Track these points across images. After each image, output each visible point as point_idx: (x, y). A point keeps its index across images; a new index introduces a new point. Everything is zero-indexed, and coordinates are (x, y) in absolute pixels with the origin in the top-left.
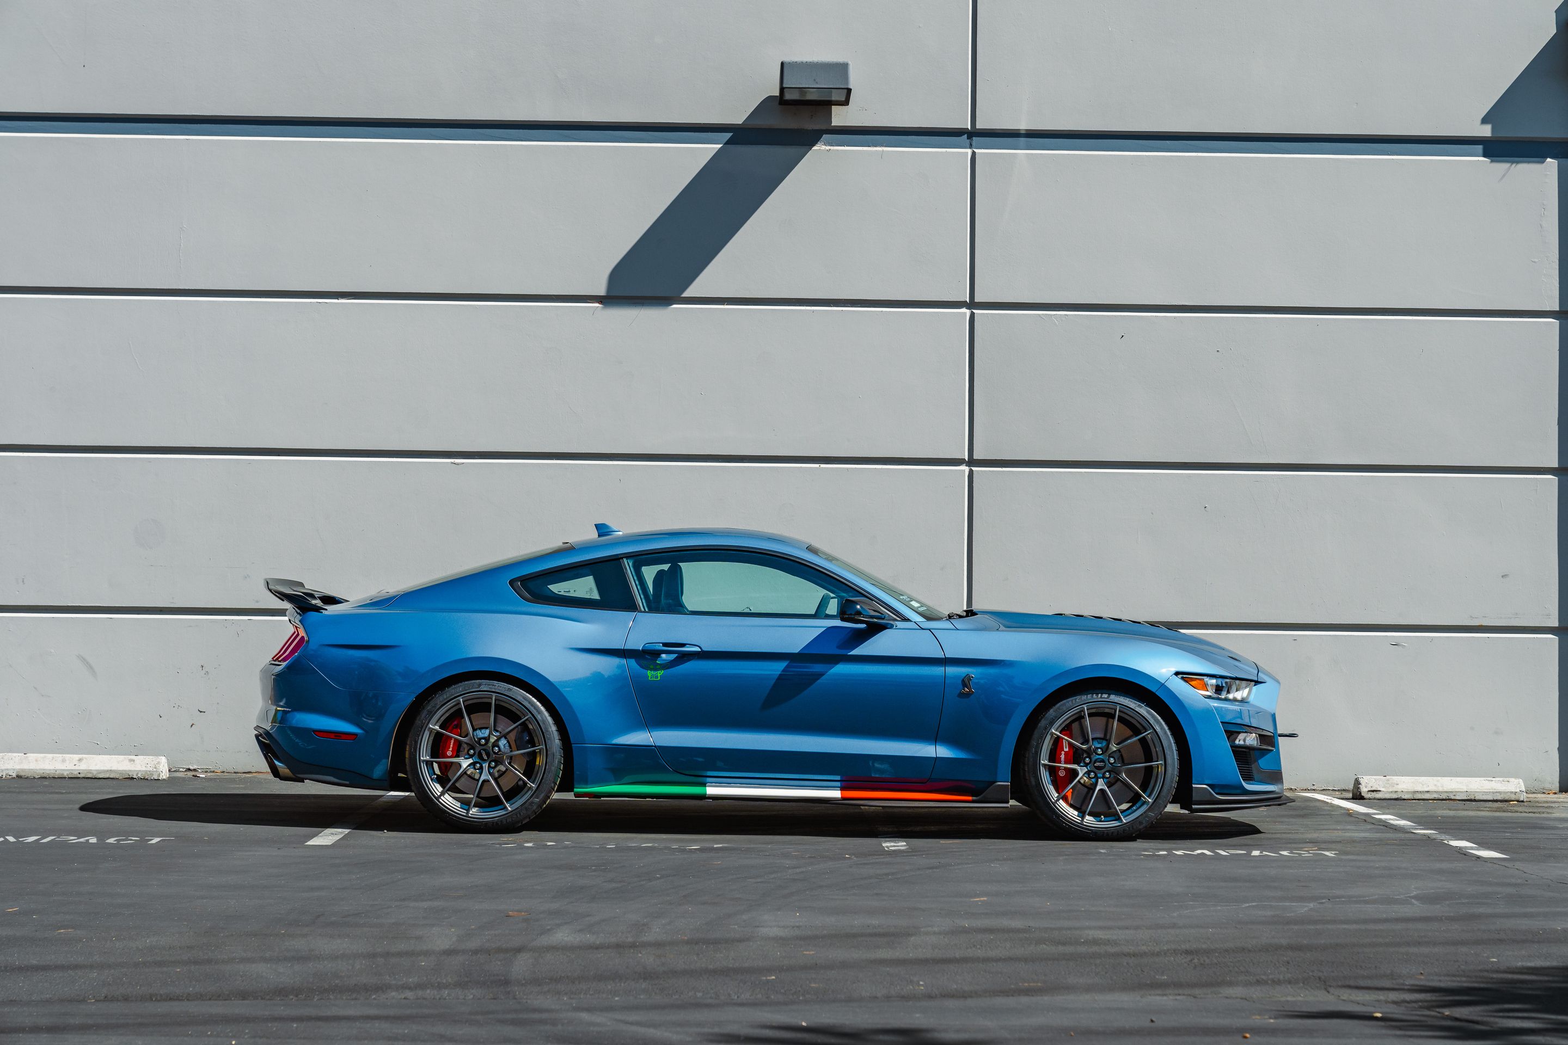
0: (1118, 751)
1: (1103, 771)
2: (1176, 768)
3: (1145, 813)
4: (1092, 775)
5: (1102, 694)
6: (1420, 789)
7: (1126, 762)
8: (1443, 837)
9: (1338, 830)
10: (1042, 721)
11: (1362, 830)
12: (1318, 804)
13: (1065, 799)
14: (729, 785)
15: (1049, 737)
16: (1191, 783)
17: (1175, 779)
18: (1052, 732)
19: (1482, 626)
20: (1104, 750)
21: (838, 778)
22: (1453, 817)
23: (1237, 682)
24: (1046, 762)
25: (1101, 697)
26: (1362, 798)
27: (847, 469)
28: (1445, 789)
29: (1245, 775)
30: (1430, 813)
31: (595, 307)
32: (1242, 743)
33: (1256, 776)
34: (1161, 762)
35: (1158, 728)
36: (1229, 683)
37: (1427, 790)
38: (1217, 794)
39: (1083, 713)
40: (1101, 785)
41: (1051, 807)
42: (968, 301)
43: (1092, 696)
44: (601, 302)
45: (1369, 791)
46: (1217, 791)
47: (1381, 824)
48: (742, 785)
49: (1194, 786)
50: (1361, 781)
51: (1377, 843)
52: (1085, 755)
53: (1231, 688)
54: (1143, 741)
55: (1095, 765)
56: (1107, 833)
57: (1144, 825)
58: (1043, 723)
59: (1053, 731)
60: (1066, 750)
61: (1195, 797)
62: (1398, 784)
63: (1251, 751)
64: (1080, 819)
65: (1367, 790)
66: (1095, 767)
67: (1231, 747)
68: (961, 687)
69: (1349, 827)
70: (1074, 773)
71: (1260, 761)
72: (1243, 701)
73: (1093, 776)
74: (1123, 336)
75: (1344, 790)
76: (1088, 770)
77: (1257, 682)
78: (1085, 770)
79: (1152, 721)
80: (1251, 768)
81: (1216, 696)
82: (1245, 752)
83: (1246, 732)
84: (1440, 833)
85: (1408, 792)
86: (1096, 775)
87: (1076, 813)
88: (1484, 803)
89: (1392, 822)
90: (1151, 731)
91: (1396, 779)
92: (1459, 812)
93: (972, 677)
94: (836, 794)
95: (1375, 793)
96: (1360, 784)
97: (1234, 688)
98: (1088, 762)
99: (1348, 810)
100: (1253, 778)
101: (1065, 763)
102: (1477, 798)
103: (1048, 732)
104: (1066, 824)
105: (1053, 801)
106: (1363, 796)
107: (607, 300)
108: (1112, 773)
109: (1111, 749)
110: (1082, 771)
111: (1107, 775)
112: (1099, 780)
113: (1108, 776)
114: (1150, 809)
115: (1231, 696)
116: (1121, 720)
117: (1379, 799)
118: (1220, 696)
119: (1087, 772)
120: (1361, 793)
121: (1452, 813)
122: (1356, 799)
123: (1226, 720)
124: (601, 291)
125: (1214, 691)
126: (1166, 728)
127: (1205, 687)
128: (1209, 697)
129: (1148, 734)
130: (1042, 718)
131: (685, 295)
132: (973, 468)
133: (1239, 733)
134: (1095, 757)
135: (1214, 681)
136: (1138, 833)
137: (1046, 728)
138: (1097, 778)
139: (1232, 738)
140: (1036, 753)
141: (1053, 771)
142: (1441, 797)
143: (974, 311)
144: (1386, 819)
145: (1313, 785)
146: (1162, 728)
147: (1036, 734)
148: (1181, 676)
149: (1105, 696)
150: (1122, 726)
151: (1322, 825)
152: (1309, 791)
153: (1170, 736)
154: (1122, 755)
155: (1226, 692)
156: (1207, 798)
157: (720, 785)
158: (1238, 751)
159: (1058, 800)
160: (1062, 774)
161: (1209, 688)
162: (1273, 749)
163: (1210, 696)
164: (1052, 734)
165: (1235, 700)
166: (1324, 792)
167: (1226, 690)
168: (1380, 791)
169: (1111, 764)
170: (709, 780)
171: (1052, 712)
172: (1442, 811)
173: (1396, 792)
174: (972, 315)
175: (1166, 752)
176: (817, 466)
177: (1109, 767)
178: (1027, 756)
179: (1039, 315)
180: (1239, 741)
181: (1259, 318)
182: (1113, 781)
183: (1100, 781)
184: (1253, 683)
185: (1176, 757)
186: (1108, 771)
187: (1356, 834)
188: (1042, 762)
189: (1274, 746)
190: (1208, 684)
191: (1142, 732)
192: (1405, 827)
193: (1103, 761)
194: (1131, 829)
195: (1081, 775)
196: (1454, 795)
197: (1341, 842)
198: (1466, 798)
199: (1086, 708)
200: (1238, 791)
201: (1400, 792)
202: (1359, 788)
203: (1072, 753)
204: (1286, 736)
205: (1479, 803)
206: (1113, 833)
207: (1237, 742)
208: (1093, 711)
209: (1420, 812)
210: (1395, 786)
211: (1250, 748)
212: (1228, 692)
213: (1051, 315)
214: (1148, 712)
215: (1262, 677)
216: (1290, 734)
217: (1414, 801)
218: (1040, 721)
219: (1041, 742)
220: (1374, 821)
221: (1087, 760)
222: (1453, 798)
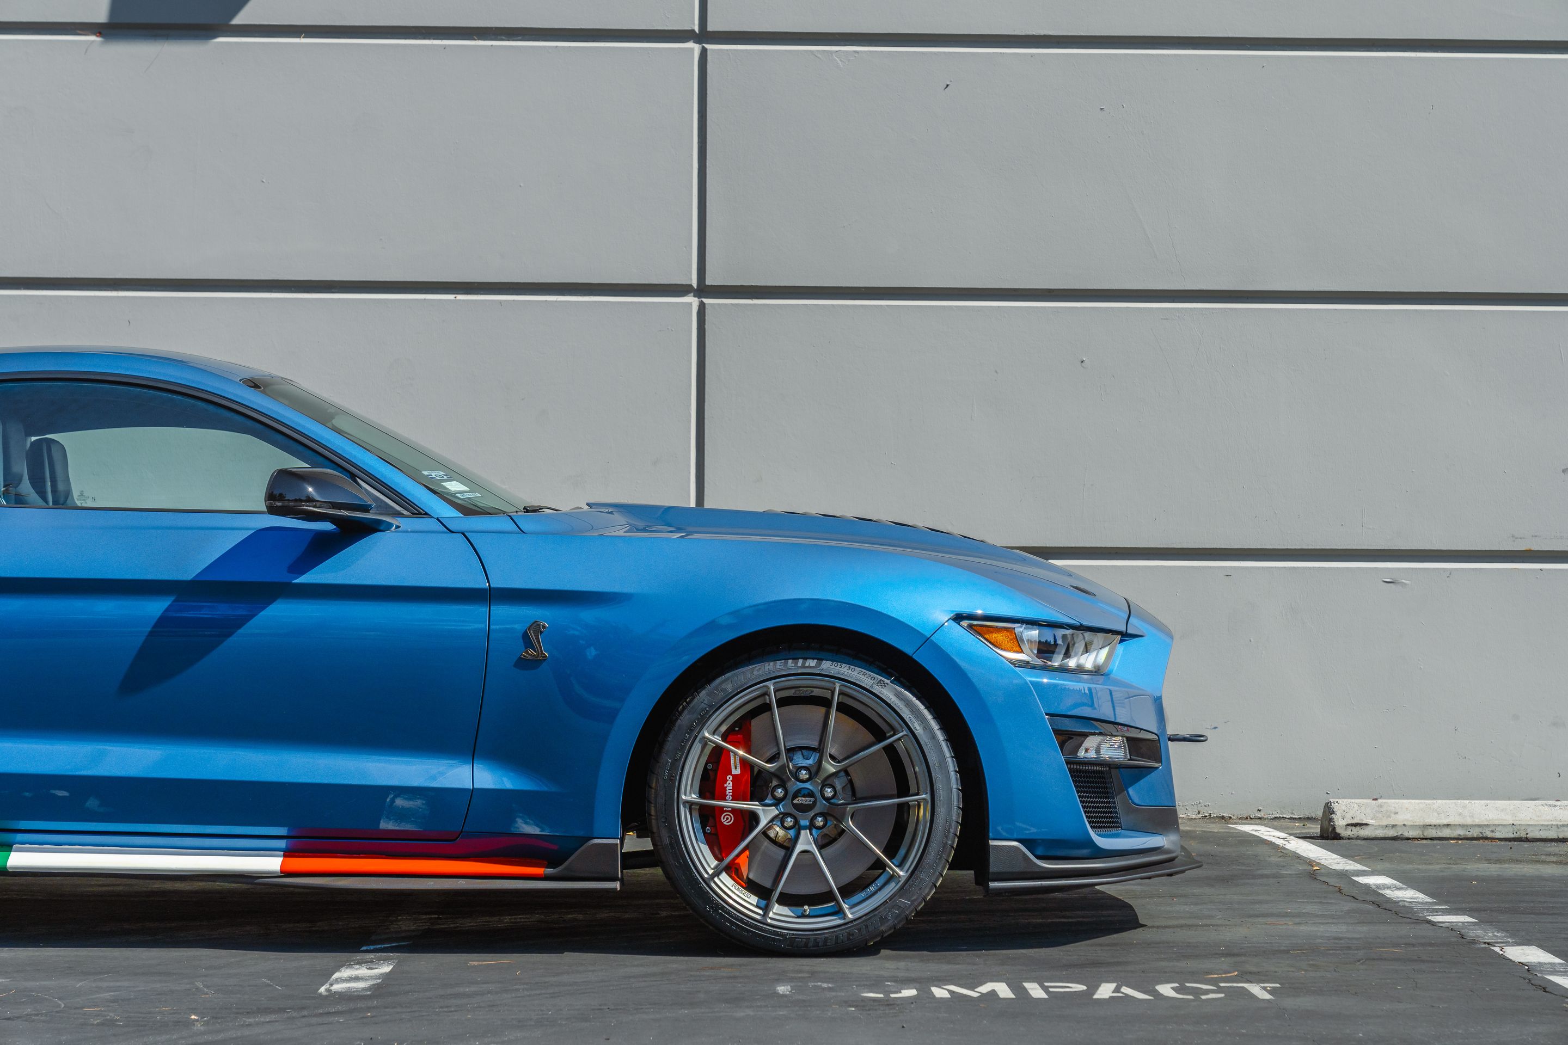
0: (842, 774)
1: (812, 814)
2: (955, 809)
3: (891, 898)
4: (789, 821)
5: (805, 659)
6: (1434, 821)
7: (859, 795)
8: (1490, 935)
9: (1286, 915)
10: (684, 715)
11: (1332, 917)
12: (1260, 850)
13: (733, 870)
14: (58, 847)
15: (697, 747)
16: (985, 838)
17: (952, 830)
18: (704, 737)
19: (1530, 551)
20: (813, 770)
21: (282, 831)
22: (1500, 880)
23: (1088, 635)
24: (694, 797)
25: (803, 666)
26: (1337, 837)
27: (500, 302)
28: (1477, 821)
29: (1095, 817)
30: (1457, 868)
31: (88, 41)
32: (1092, 754)
33: (1123, 819)
34: (924, 796)
35: (918, 728)
36: (1069, 637)
37: (1445, 822)
38: (1038, 857)
39: (767, 697)
40: (806, 842)
41: (701, 889)
42: (697, 31)
43: (786, 664)
44: (100, 33)
45: (1348, 825)
46: (1039, 853)
47: (1368, 898)
48: (85, 847)
49: (992, 843)
50: (1335, 807)
51: (1361, 954)
52: (775, 783)
53: (1074, 644)
54: (891, 751)
55: (795, 802)
56: (815, 940)
57: (890, 923)
58: (685, 719)
59: (707, 735)
60: (736, 771)
61: (994, 868)
62: (1397, 813)
63: (1113, 771)
64: (761, 912)
65: (1345, 823)
66: (795, 806)
67: (1068, 763)
68: (523, 649)
69: (1309, 908)
70: (753, 818)
71: (1131, 790)
72: (1097, 671)
73: (791, 824)
74: (948, 85)
75: (1308, 818)
76: (781, 813)
77: (1125, 636)
78: (774, 812)
79: (906, 714)
80: (1114, 803)
81: (1039, 662)
82: (1102, 772)
83: (1101, 734)
84: (1482, 921)
85: (1414, 827)
86: (796, 822)
87: (754, 899)
88: (1542, 844)
89: (1389, 893)
90: (904, 733)
91: (1393, 803)
92: (1506, 866)
93: (544, 627)
94: (272, 863)
95: (1358, 828)
96: (1333, 813)
97: (1080, 646)
98: (781, 795)
99: (1310, 863)
100: (1117, 822)
101: (735, 798)
102: (1530, 835)
103: (696, 736)
104: (730, 922)
105: (706, 876)
106: (1339, 834)
107: (109, 30)
108: (829, 818)
109: (825, 770)
110: (766, 814)
111: (820, 821)
112: (803, 832)
113: (821, 824)
114: (902, 891)
115: (1072, 663)
116: (842, 708)
117: (1365, 839)
118: (1050, 663)
119: (776, 816)
120: (1334, 828)
121: (1493, 869)
122: (1327, 838)
123: (1062, 710)
124: (101, 15)
125: (1036, 652)
126: (935, 726)
127: (1017, 642)
128: (1025, 665)
129: (899, 739)
130: (684, 708)
131: (237, 21)
132: (705, 300)
133: (1085, 735)
134: (794, 786)
135: (1034, 633)
136: (878, 939)
137: (691, 729)
138: (797, 827)
139: (1069, 745)
140: (671, 779)
141: (707, 816)
142: (1469, 835)
143: (707, 46)
144: (1378, 886)
145: (1259, 810)
146: (927, 727)
147: (671, 742)
148: (965, 623)
149: (812, 663)
150: (850, 723)
151: (1260, 902)
152: (1252, 821)
153: (944, 745)
154: (851, 782)
155: (1061, 656)
156: (1019, 867)
157: (40, 846)
158: (1080, 771)
159: (717, 873)
160: (727, 820)
161: (1025, 647)
162: (1157, 765)
163: (1028, 662)
164: (705, 742)
165: (1080, 670)
166: (1275, 823)
167: (1063, 651)
168: (1366, 824)
169: (827, 799)
170: (19, 837)
171: (703, 697)
172: (1476, 866)
173: (1394, 826)
174: (704, 53)
175: (933, 775)
176: (451, 297)
177: (821, 805)
178: (654, 785)
179: (811, 52)
180: (1087, 751)
181: (1168, 55)
182: (833, 833)
183: (805, 835)
184: (1119, 637)
185: (954, 786)
186: (821, 814)
187: (1322, 928)
188: (684, 797)
189: (1159, 760)
190: (1023, 640)
191: (888, 735)
192: (1413, 906)
193: (811, 794)
194: (864, 932)
195: (763, 822)
196: (1493, 831)
197: (1287, 952)
198: (1512, 836)
199: (772, 688)
200: (1085, 852)
201: (1400, 826)
202: (1331, 820)
203: (747, 777)
204: (1184, 739)
205: (1534, 844)
206: (826, 939)
207: (1081, 753)
208: (790, 693)
209: (1438, 867)
210: (1393, 815)
211: (1112, 766)
212: (1067, 655)
213: (831, 52)
214: (898, 695)
215: (1136, 625)
216: (1191, 736)
217: (1425, 842)
218: (681, 713)
219: (681, 758)
220: (1355, 892)
221: (780, 792)
222: (1489, 835)
